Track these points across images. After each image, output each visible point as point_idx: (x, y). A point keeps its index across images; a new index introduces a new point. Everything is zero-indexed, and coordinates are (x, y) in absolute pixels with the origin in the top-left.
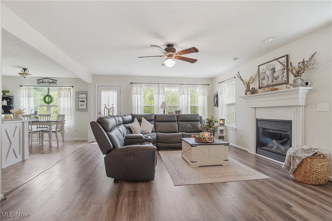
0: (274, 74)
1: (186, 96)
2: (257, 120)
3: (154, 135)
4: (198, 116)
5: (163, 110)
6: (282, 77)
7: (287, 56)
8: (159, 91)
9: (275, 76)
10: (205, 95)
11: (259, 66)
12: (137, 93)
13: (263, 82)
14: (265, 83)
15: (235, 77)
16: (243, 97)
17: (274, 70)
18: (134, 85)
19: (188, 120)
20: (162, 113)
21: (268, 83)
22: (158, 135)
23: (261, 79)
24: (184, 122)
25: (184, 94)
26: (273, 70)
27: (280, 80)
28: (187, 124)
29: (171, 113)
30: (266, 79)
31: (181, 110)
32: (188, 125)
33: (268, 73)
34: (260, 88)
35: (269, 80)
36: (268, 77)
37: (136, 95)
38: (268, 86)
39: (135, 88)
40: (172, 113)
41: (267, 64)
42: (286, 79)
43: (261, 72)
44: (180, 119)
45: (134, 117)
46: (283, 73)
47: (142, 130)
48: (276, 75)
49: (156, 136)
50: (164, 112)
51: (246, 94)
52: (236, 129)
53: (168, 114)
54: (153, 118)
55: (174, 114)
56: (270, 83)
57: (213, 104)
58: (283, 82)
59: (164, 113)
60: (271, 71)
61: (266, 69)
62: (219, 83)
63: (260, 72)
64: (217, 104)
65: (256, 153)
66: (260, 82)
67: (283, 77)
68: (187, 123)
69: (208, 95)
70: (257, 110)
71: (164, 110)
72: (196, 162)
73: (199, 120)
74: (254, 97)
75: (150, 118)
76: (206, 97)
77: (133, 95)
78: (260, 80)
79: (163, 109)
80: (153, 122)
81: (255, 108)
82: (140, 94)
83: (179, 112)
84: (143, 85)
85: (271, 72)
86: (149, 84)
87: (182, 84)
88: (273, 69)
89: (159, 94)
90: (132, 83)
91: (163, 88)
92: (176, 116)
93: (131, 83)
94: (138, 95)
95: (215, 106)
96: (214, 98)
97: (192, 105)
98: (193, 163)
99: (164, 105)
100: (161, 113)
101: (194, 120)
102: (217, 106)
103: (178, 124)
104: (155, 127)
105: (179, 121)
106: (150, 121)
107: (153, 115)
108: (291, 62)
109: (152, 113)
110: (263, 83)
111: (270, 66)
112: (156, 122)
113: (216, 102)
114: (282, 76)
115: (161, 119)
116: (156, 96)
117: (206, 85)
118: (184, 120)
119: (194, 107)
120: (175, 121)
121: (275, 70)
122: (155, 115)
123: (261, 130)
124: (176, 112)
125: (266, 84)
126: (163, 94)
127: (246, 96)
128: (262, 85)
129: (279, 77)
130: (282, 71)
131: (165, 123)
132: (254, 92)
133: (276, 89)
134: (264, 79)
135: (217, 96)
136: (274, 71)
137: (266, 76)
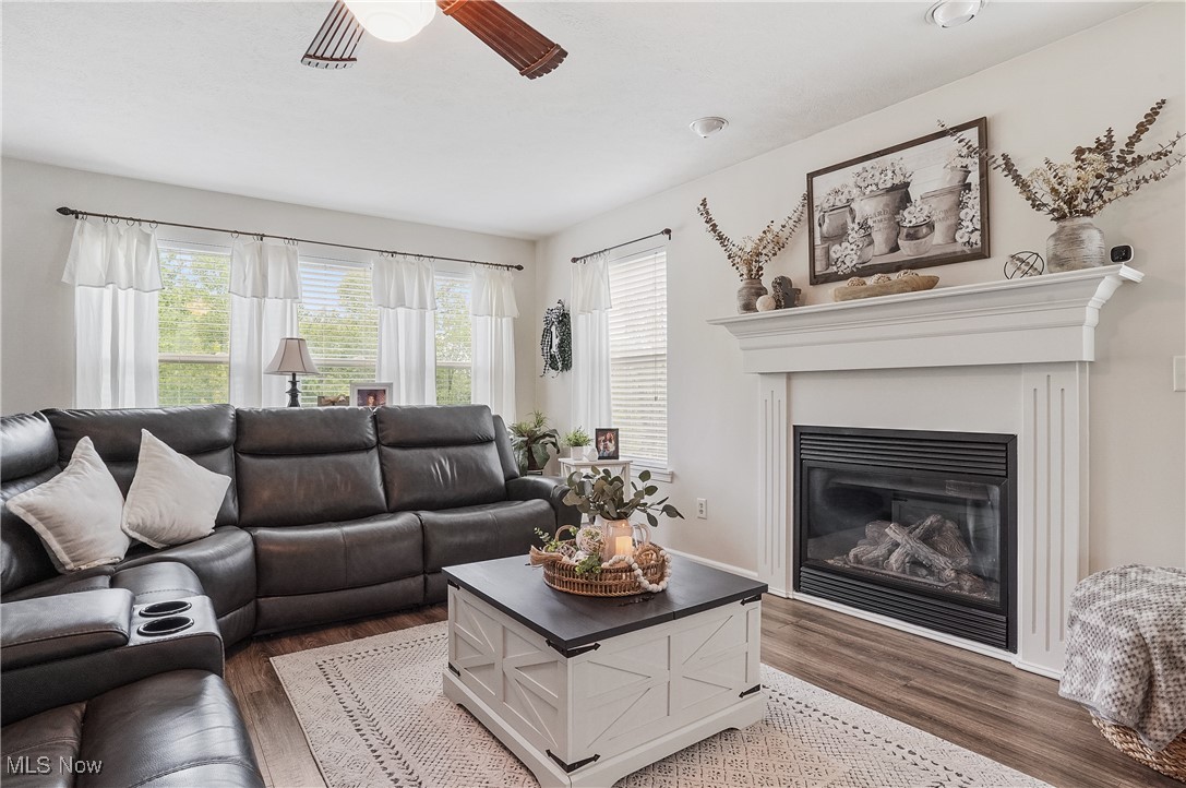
0: (906, 213)
1: (415, 313)
2: (800, 434)
3: (237, 549)
4: (486, 415)
5: (289, 387)
6: (950, 227)
7: (982, 124)
8: (264, 277)
9: (906, 224)
10: (503, 316)
11: (811, 176)
12: (109, 279)
13: (837, 251)
14: (847, 254)
15: (668, 232)
16: (728, 324)
17: (900, 195)
18: (88, 225)
19: (440, 435)
20: (280, 402)
21: (865, 258)
22: (263, 547)
23: (825, 238)
24: (418, 451)
25: (403, 305)
26: (898, 194)
27: (936, 242)
28: (432, 460)
29: (333, 403)
30: (854, 234)
31: (390, 385)
32: (441, 463)
33: (869, 208)
34: (816, 280)
35: (871, 243)
36: (864, 226)
37: (108, 292)
38: (865, 271)
39: (92, 248)
40: (341, 403)
41: (858, 168)
42: (976, 237)
43: (826, 206)
44: (392, 434)
45: (67, 430)
46: (960, 205)
47: (135, 520)
48: (911, 217)
49: (245, 554)
50: (294, 393)
51: (748, 307)
52: (672, 475)
53: (314, 406)
54: (225, 432)
55: (354, 404)
56: (878, 252)
57: (541, 361)
58: (958, 248)
59: (294, 403)
60: (886, 199)
61: (855, 192)
62: (575, 260)
63: (815, 204)
64: (562, 359)
65: (797, 587)
66: (819, 252)
67: (958, 225)
68: (435, 453)
69: (516, 314)
70: (797, 383)
71: (294, 383)
72: (596, 757)
73: (493, 435)
74: (786, 323)
75: (199, 434)
76: (507, 324)
77: (78, 290)
78: (818, 241)
79: (289, 378)
80: (224, 457)
81: (790, 375)
82: (136, 285)
83: (376, 394)
84: (156, 233)
85: (887, 205)
86: (201, 232)
87: (393, 253)
88: (894, 188)
89: (260, 292)
90: (76, 214)
91: (285, 260)
92: (369, 418)
93: (64, 211)
94: (121, 293)
95: (554, 366)
96: (547, 332)
97: (443, 362)
98: (576, 776)
99: (292, 357)
100: (274, 398)
101: (467, 435)
102: (567, 366)
103: (382, 464)
104: (239, 488)
105: (388, 445)
106: (199, 449)
107: (226, 415)
108: (1005, 157)
109: (218, 400)
110: (834, 256)
111: (884, 173)
112: (245, 459)
113: (560, 346)
114: (952, 221)
115: (277, 437)
116: (240, 310)
117: (508, 267)
118: (412, 436)
119: (450, 369)
120: (364, 448)
121: (907, 193)
122: (239, 415)
123: (818, 479)
124: (364, 395)
125: (852, 260)
126: (285, 298)
127: (751, 315)
128: (828, 265)
129: (931, 226)
130: (950, 200)
131: (304, 460)
132: (787, 295)
133: (931, 283)
134: (840, 235)
135: (564, 320)
136: (905, 200)
137: (850, 225)
